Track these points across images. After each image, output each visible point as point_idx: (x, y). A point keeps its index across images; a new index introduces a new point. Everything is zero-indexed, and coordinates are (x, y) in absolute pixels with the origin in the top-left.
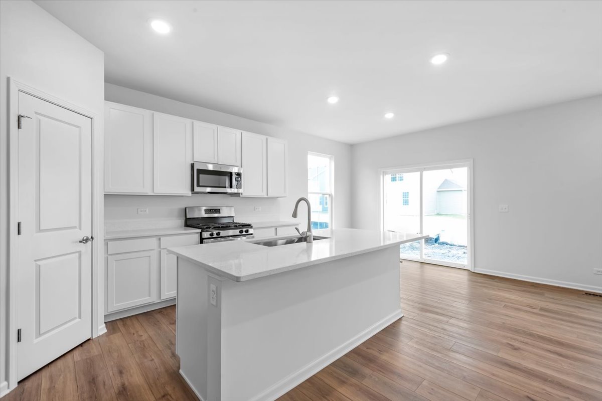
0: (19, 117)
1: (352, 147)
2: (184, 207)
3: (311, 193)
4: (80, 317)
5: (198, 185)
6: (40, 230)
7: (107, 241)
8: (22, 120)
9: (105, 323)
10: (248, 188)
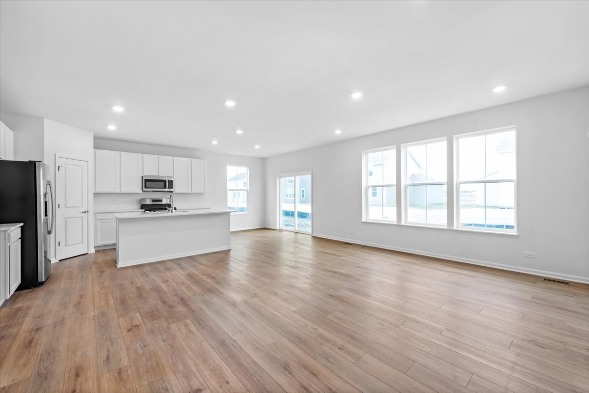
0: (59, 167)
1: (264, 160)
2: (140, 199)
3: (229, 190)
4: (83, 243)
5: (145, 188)
6: (66, 207)
7: (95, 214)
8: (60, 168)
9: (94, 247)
10: (177, 188)
